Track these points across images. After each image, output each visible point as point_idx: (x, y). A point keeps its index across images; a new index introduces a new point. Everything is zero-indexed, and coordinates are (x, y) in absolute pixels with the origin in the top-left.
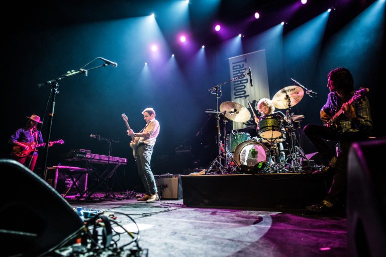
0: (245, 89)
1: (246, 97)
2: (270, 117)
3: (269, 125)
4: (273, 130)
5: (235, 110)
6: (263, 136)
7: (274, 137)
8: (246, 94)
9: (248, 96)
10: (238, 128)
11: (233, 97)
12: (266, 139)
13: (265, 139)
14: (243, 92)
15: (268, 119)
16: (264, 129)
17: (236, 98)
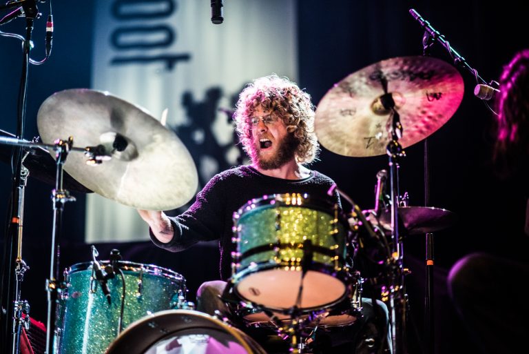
0: (172, 21)
1: (170, 62)
2: (297, 199)
3: (286, 239)
4: (308, 265)
5: (121, 143)
6: (255, 292)
7: (305, 304)
8: (176, 49)
9: (185, 57)
10: (114, 231)
11: (103, 53)
12: (269, 312)
13: (262, 308)
14: (159, 37)
15: (282, 205)
16: (263, 256)
17: (118, 61)
